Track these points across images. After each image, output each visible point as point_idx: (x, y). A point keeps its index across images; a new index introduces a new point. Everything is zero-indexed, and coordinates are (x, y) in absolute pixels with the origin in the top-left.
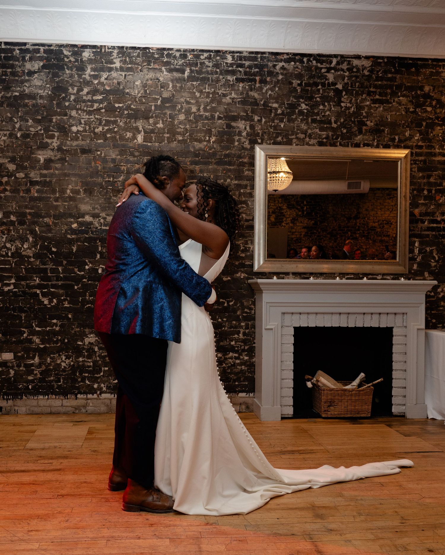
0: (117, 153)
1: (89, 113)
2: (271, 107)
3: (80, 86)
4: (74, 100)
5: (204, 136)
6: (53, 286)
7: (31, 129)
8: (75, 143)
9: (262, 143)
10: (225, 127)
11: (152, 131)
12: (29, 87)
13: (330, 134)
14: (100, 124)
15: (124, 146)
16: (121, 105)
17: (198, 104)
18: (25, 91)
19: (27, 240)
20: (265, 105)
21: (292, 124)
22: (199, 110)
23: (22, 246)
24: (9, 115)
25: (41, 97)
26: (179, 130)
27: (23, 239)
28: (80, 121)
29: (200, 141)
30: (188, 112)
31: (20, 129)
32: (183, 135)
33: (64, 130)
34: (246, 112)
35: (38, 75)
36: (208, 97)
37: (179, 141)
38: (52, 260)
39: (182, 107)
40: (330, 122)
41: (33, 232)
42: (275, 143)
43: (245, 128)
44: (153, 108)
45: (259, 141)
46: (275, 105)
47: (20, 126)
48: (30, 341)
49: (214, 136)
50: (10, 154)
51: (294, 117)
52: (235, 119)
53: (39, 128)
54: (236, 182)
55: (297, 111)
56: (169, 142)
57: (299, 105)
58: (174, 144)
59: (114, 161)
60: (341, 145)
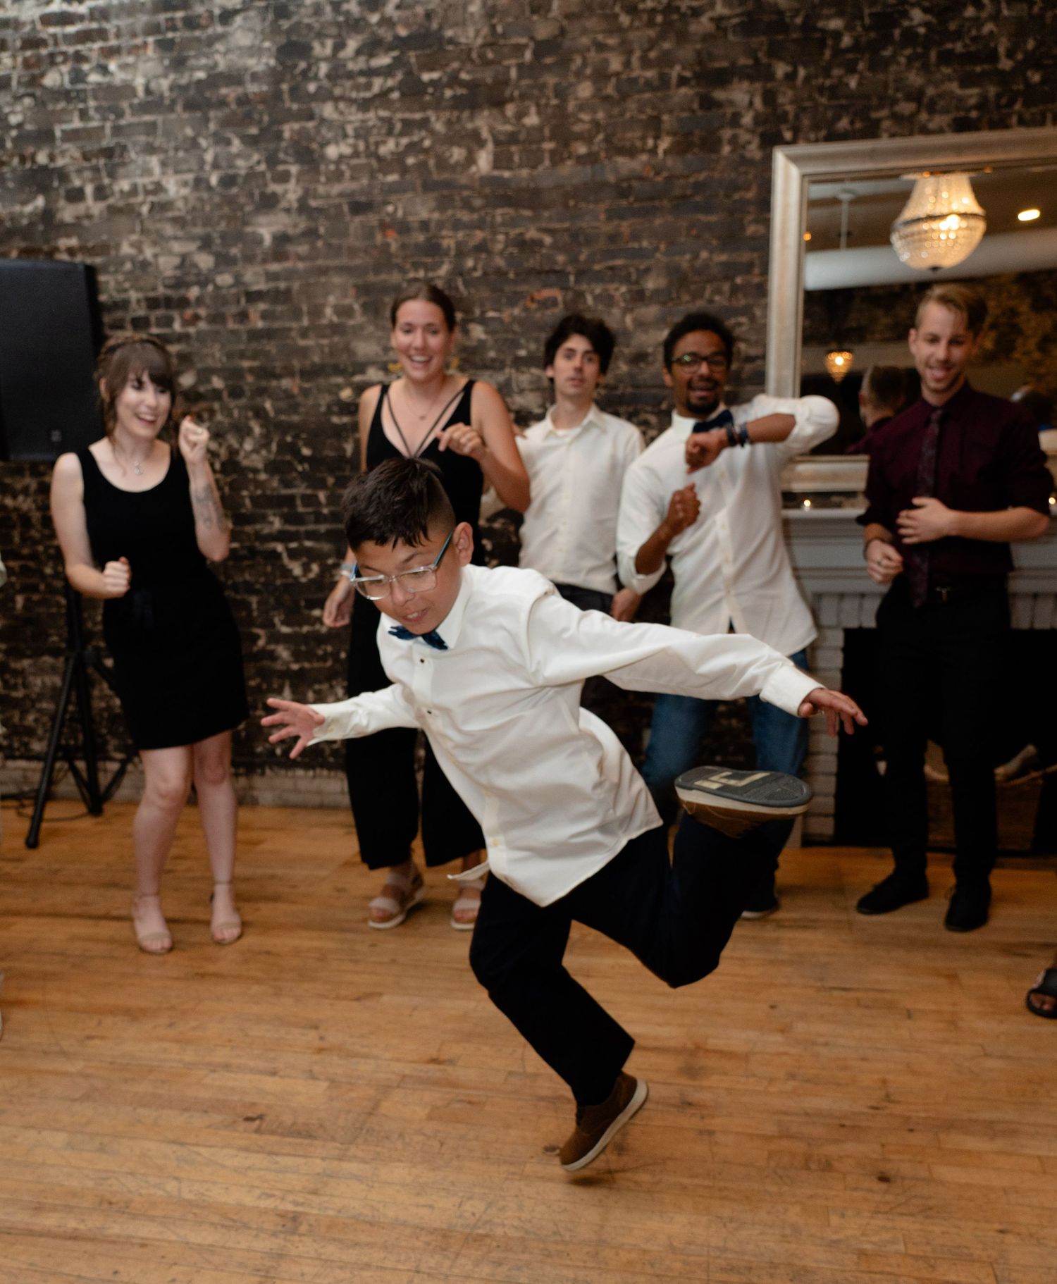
0: (432, 204)
1: (365, 105)
2: (823, 31)
3: (340, 35)
4: (328, 76)
5: (643, 139)
6: (311, 535)
7: (240, 163)
8: (336, 189)
9: (794, 142)
10: (695, 106)
11: (513, 138)
12: (225, 54)
13: (992, 91)
14: (390, 133)
15: (448, 185)
16: (435, 75)
17: (626, 49)
18: (216, 65)
19: (249, 432)
20: (808, 27)
21: (881, 76)
22: (627, 64)
23: (241, 444)
24: (189, 132)
25: (255, 77)
26: (577, 128)
27: (243, 431)
28: (343, 129)
29: (631, 152)
30: (601, 75)
31: (216, 166)
32: (588, 138)
33: (308, 156)
34: (753, 54)
35: (245, 19)
36: (651, 23)
37: (581, 160)
38: (303, 476)
39: (585, 64)
40: (993, 57)
41: (259, 413)
42: (832, 137)
43: (751, 104)
44: (513, 73)
45: (788, 135)
46: (835, 24)
47: (216, 157)
49: (668, 133)
50: (199, 230)
51: (887, 53)
52: (722, 78)
53: (256, 157)
54: (723, 258)
55: (897, 33)
56: (554, 164)
57: (905, 15)
58: (568, 168)
59: (424, 225)
60: (1022, 122)
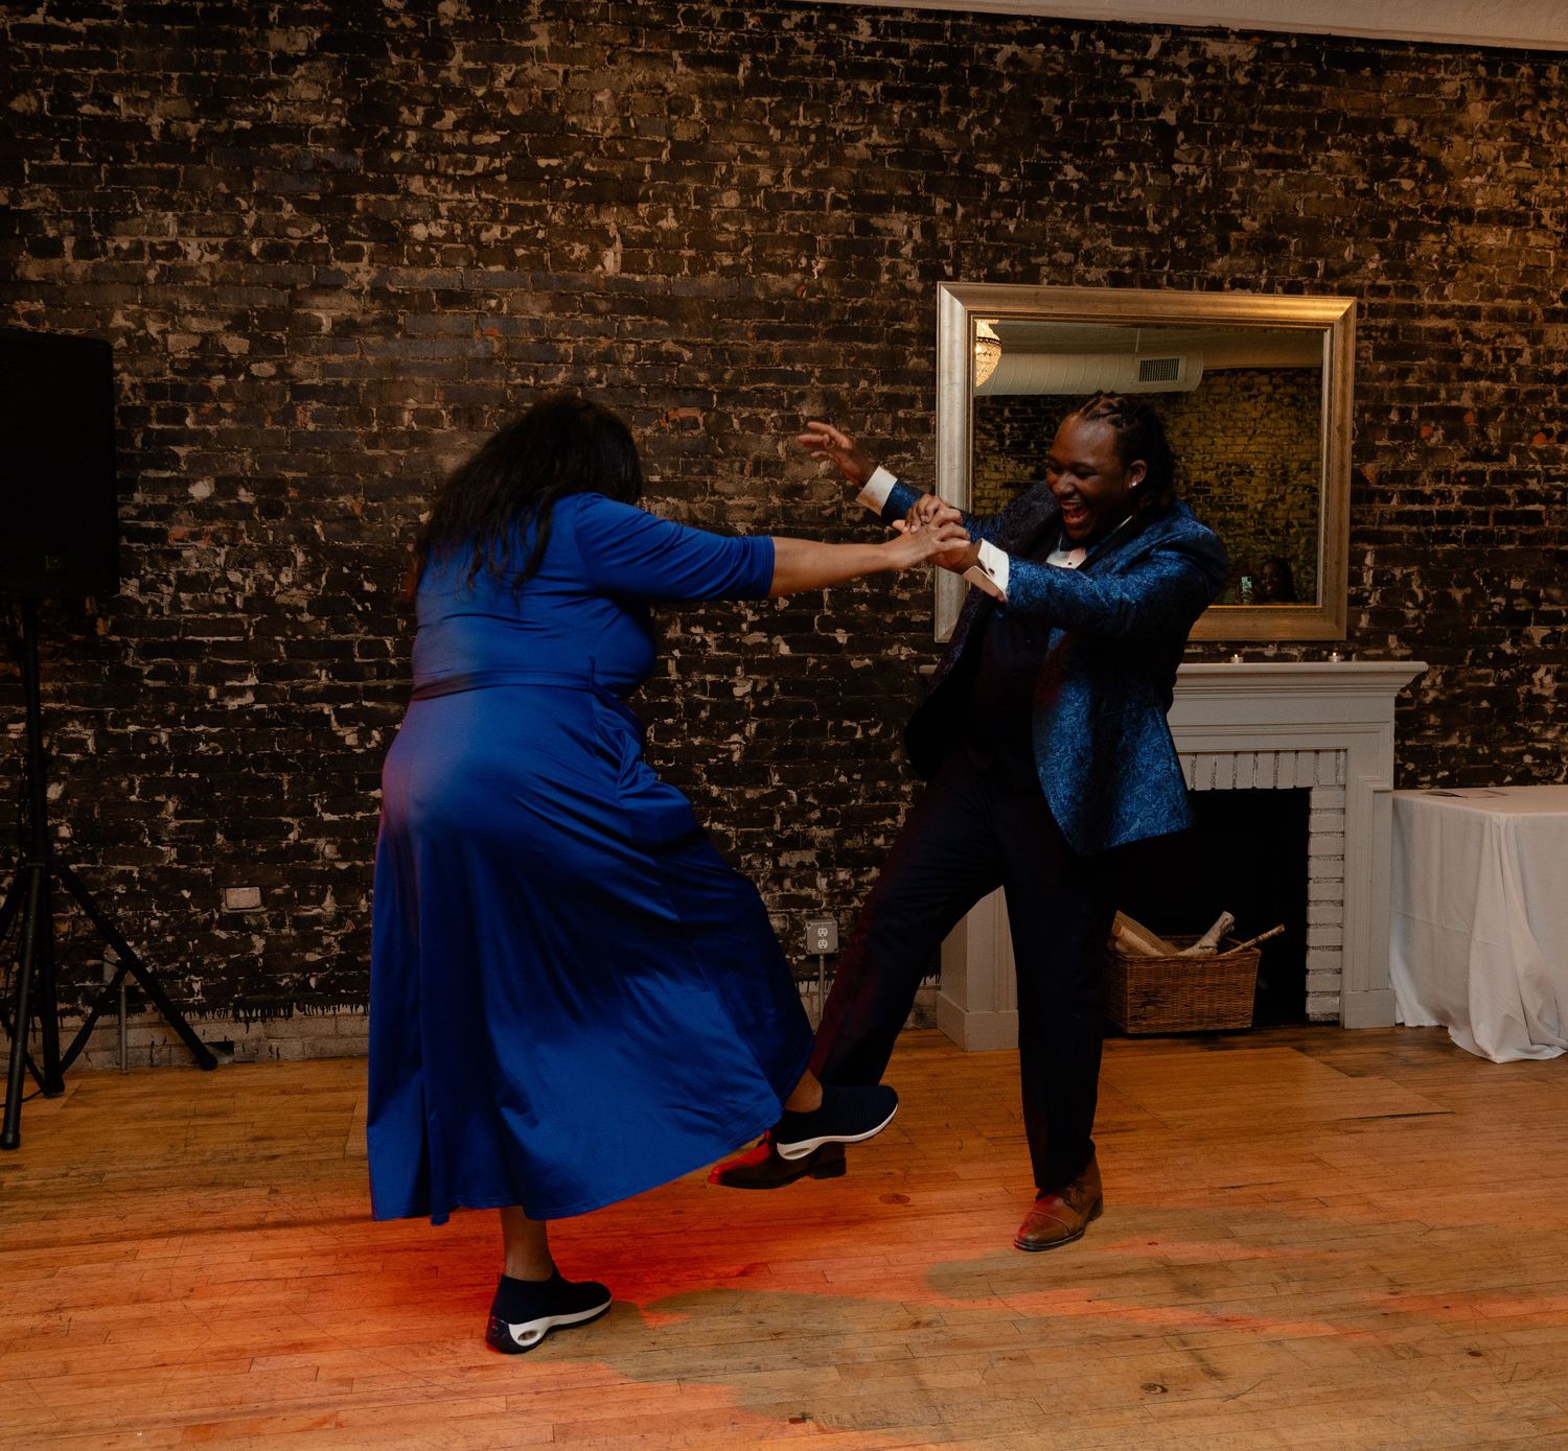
0: (547, 302)
1: (462, 184)
2: (980, 172)
3: (434, 103)
4: (418, 146)
5: (796, 257)
6: (370, 693)
7: (293, 231)
8: (422, 274)
9: (955, 278)
10: (852, 229)
11: (647, 240)
12: (280, 105)
13: (1143, 251)
14: (494, 219)
15: (564, 281)
16: (554, 162)
17: (776, 162)
18: (269, 115)
19: (290, 560)
20: (966, 166)
21: (1038, 224)
22: (778, 179)
23: (276, 576)
24: (222, 187)
25: (319, 136)
26: (722, 238)
27: (278, 558)
28: (436, 208)
29: (783, 270)
30: (748, 186)
31: (257, 231)
32: (734, 251)
33: (390, 238)
34: (912, 186)
35: (308, 69)
36: (804, 141)
37: (723, 270)
38: (364, 617)
39: (730, 170)
40: (1142, 219)
41: (306, 538)
42: (993, 277)
43: (910, 234)
44: (647, 171)
45: (949, 270)
46: (993, 168)
47: (259, 221)
48: (309, 853)
49: (822, 255)
50: (230, 306)
51: (1044, 202)
52: (881, 206)
53: (316, 227)
54: (885, 389)
55: (1052, 184)
56: (694, 273)
57: (1059, 169)
58: (710, 279)
59: (536, 325)
60: (1171, 283)
